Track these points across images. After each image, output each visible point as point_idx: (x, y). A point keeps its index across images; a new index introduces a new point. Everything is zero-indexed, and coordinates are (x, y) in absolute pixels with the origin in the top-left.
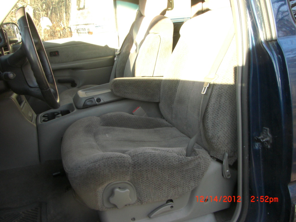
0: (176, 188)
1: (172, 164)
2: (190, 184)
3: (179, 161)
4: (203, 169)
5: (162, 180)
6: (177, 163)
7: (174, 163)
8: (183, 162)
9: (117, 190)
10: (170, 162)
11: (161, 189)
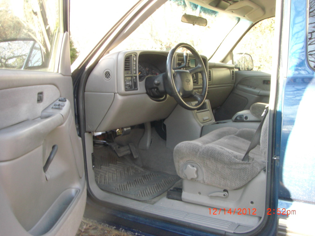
0: (226, 180)
1: (223, 160)
2: (236, 181)
3: (229, 160)
4: (248, 173)
5: (216, 170)
6: (228, 160)
7: (225, 160)
8: (231, 161)
9: (189, 166)
10: (223, 158)
11: (215, 176)
